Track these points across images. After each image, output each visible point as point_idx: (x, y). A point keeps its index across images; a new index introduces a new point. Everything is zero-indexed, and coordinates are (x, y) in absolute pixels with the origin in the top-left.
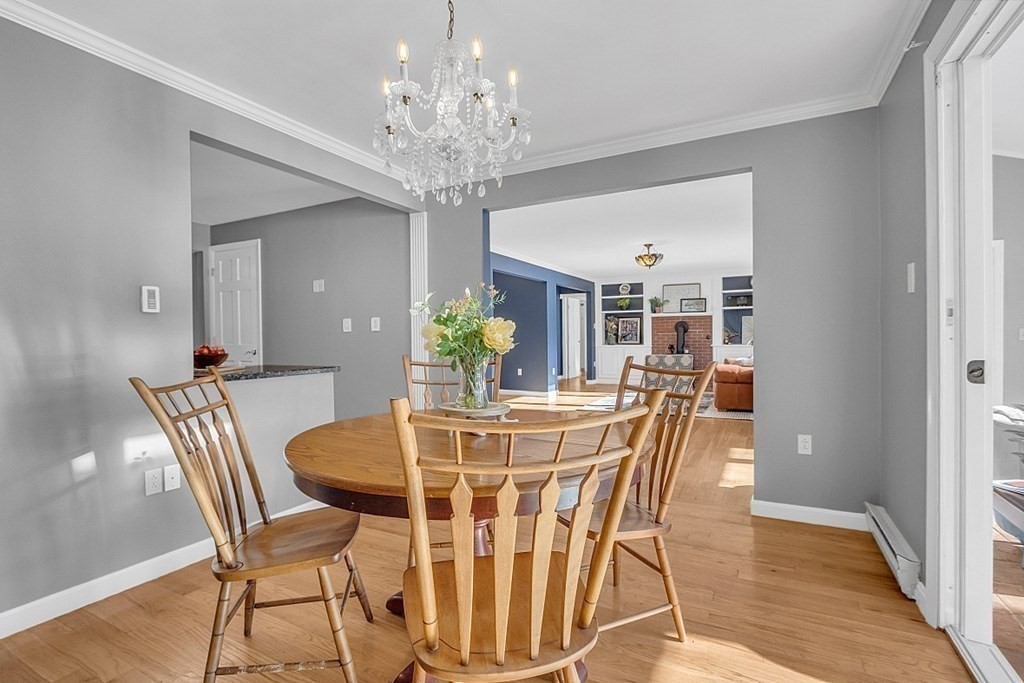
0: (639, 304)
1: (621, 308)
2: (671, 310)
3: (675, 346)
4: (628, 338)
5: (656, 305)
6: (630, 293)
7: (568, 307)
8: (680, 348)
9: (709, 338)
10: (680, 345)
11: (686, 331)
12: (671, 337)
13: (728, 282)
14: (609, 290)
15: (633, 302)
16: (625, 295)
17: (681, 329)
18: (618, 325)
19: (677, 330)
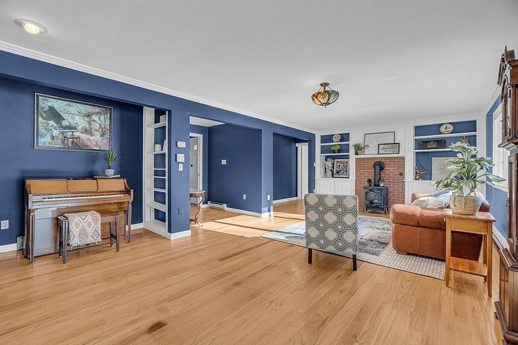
0: (346, 149)
1: (334, 152)
2: (371, 153)
3: (373, 181)
4: (340, 173)
5: (358, 149)
6: (341, 141)
7: (301, 152)
8: (376, 183)
9: (402, 174)
10: (377, 180)
11: (382, 169)
12: (370, 174)
13: (419, 130)
14: (326, 139)
15: (343, 147)
16: (336, 143)
17: (378, 168)
18: (333, 164)
19: (374, 167)
